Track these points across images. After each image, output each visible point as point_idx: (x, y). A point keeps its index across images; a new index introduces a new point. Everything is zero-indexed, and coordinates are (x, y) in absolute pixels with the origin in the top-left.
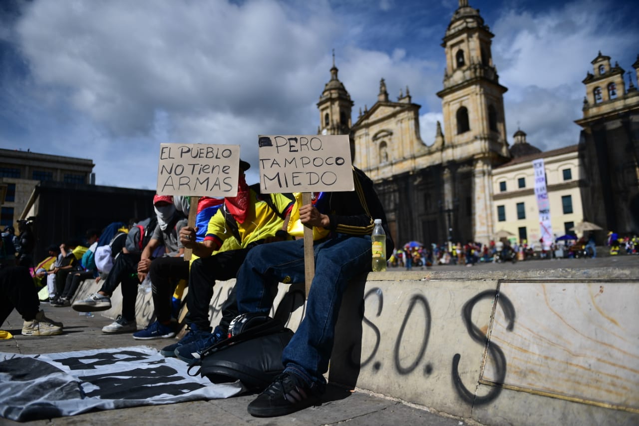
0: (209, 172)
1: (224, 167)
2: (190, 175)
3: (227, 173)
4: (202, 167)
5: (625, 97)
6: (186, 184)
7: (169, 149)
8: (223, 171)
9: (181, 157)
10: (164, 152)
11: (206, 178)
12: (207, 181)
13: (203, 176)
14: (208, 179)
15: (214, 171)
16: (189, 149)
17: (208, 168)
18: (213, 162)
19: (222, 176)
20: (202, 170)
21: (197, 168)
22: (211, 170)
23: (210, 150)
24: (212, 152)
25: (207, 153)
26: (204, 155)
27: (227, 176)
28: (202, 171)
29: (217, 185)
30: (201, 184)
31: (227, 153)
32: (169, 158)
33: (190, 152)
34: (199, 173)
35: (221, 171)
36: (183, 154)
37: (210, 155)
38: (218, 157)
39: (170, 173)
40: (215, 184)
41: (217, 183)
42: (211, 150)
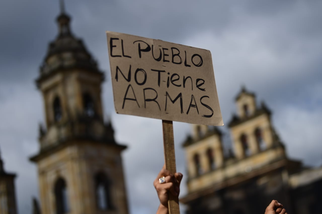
0: (180, 86)
1: (198, 80)
2: (156, 87)
3: (203, 90)
4: (170, 76)
5: (224, 167)
6: (154, 100)
7: (120, 41)
8: (198, 86)
9: (140, 57)
10: (113, 44)
11: (177, 95)
12: (179, 99)
13: (174, 92)
14: (180, 95)
15: (185, 85)
16: (149, 46)
17: (178, 79)
18: (182, 71)
19: (198, 94)
20: (171, 80)
21: (164, 77)
22: (180, 82)
23: (175, 52)
24: (178, 55)
25: (173, 56)
26: (169, 58)
27: (203, 93)
28: (170, 83)
29: (193, 106)
30: (173, 102)
31: (197, 60)
32: (124, 56)
33: (151, 51)
34: (168, 85)
35: (195, 85)
36: (142, 53)
37: (177, 59)
38: (187, 64)
39: (129, 80)
40: (191, 105)
41: (193, 103)
42: (177, 52)
